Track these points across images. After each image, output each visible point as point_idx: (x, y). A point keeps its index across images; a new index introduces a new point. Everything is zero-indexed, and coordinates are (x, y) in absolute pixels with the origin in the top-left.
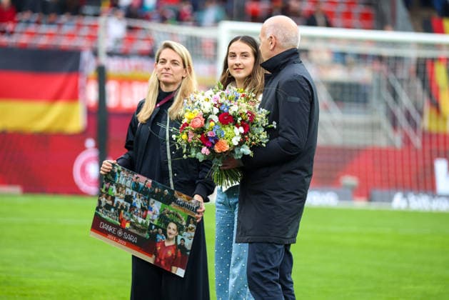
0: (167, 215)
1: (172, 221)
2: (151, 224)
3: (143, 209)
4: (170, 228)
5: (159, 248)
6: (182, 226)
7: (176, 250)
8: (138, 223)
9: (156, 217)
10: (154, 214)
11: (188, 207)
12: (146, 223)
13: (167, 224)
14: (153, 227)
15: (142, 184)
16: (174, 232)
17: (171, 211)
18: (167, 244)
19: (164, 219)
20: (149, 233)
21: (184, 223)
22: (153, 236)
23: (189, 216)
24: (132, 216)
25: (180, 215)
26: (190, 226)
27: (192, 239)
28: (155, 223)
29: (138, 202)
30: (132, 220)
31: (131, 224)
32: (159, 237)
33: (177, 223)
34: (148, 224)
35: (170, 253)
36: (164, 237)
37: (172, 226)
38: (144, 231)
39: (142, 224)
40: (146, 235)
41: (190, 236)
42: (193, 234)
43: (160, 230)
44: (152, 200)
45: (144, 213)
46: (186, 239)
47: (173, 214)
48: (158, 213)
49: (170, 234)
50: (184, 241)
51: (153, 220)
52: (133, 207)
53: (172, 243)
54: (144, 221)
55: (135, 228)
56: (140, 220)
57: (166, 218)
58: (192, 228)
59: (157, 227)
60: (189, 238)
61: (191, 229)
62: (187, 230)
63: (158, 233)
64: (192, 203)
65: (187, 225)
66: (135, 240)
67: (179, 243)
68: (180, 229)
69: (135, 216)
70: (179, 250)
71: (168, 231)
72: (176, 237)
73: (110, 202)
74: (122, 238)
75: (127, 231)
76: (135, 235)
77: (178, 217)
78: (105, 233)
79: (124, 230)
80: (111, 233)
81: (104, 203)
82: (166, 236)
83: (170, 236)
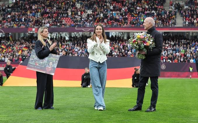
1: (51, 61)
7: (52, 69)
9: (46, 61)
13: (49, 63)
17: (51, 59)
18: (49, 68)
21: (55, 61)
22: (45, 67)
26: (56, 62)
28: (46, 63)
31: (39, 64)
32: (47, 66)
33: (52, 62)
34: (44, 63)
35: (50, 70)
37: (51, 63)
38: (43, 65)
39: (42, 64)
40: (43, 66)
42: (57, 64)
43: (47, 64)
46: (55, 65)
53: (51, 67)
55: (40, 65)
56: (41, 63)
57: (49, 61)
59: (46, 64)
66: (40, 68)
67: (53, 66)
68: (53, 63)
72: (52, 66)
73: (33, 60)
74: (36, 68)
75: (38, 66)
76: (40, 67)
77: (53, 60)
78: (31, 67)
79: (37, 66)
80: (33, 67)
81: (31, 60)
82: (49, 66)
83: (50, 66)
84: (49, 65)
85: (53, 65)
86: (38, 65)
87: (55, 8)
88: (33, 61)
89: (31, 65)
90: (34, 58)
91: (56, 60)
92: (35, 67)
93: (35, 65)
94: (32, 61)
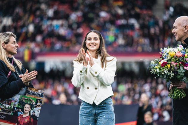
0: (24, 101)
1: (27, 103)
2: (14, 107)
4: (26, 107)
5: (20, 119)
6: (33, 105)
7: (30, 118)
8: (6, 108)
9: (17, 103)
10: (15, 102)
11: (36, 95)
12: (11, 107)
13: (23, 106)
14: (15, 108)
16: (28, 109)
17: (26, 98)
18: (24, 116)
20: (13, 112)
21: (34, 103)
22: (16, 114)
23: (37, 99)
25: (32, 100)
26: (38, 104)
27: (40, 111)
28: (17, 106)
30: (2, 107)
32: (19, 113)
33: (30, 104)
34: (12, 108)
35: (26, 121)
36: (22, 113)
37: (27, 106)
38: (10, 112)
39: (8, 108)
40: (11, 114)
41: (38, 109)
42: (40, 108)
43: (20, 110)
45: (10, 102)
46: (36, 112)
47: (27, 100)
48: (18, 101)
49: (26, 110)
50: (35, 112)
51: (15, 105)
53: (28, 115)
54: (10, 106)
55: (4, 111)
56: (7, 106)
57: (23, 102)
58: (39, 105)
59: (17, 108)
60: (38, 111)
62: (36, 107)
63: (18, 111)
64: (38, 92)
65: (36, 104)
67: (32, 114)
68: (32, 107)
69: (4, 105)
70: (32, 118)
71: (25, 109)
72: (30, 112)
76: (4, 115)
77: (30, 100)
82: (24, 112)
83: (26, 112)
84: (22, 110)
85: (32, 111)
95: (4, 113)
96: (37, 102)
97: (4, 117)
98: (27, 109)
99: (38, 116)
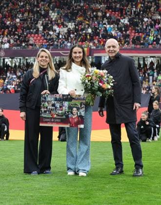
0: (71, 106)
1: (74, 107)
2: (65, 112)
3: (60, 107)
5: (71, 120)
7: (78, 118)
9: (67, 108)
11: (80, 99)
12: (63, 112)
13: (72, 109)
15: (58, 98)
18: (74, 117)
19: (70, 108)
21: (79, 106)
22: (67, 117)
24: (56, 112)
26: (82, 106)
29: (58, 105)
31: (57, 115)
32: (70, 116)
33: (76, 108)
35: (76, 120)
36: (72, 115)
37: (74, 109)
38: (63, 116)
39: (61, 113)
40: (64, 117)
42: (84, 109)
44: (64, 102)
45: (61, 109)
47: (74, 104)
48: (67, 106)
50: (81, 113)
51: (66, 110)
52: (56, 108)
53: (76, 116)
55: (59, 116)
56: (60, 112)
59: (68, 112)
60: (83, 111)
61: (83, 107)
62: (81, 109)
63: (69, 114)
65: (81, 106)
67: (79, 115)
68: (78, 109)
69: (58, 111)
70: (80, 118)
71: (73, 112)
73: (46, 110)
74: (54, 122)
75: (56, 118)
76: (59, 119)
77: (76, 104)
78: (46, 122)
79: (54, 118)
80: (49, 121)
81: (43, 111)
83: (74, 114)
84: (72, 113)
85: (79, 113)
86: (55, 116)
87: (18, 20)
88: (47, 112)
89: (45, 118)
90: (47, 108)
91: (81, 103)
92: (53, 120)
93: (51, 118)
94: (45, 112)
95: (59, 117)
96: (81, 105)
97: (59, 121)
98: (75, 111)
99: (84, 115)
